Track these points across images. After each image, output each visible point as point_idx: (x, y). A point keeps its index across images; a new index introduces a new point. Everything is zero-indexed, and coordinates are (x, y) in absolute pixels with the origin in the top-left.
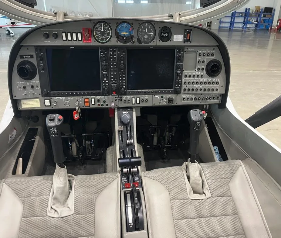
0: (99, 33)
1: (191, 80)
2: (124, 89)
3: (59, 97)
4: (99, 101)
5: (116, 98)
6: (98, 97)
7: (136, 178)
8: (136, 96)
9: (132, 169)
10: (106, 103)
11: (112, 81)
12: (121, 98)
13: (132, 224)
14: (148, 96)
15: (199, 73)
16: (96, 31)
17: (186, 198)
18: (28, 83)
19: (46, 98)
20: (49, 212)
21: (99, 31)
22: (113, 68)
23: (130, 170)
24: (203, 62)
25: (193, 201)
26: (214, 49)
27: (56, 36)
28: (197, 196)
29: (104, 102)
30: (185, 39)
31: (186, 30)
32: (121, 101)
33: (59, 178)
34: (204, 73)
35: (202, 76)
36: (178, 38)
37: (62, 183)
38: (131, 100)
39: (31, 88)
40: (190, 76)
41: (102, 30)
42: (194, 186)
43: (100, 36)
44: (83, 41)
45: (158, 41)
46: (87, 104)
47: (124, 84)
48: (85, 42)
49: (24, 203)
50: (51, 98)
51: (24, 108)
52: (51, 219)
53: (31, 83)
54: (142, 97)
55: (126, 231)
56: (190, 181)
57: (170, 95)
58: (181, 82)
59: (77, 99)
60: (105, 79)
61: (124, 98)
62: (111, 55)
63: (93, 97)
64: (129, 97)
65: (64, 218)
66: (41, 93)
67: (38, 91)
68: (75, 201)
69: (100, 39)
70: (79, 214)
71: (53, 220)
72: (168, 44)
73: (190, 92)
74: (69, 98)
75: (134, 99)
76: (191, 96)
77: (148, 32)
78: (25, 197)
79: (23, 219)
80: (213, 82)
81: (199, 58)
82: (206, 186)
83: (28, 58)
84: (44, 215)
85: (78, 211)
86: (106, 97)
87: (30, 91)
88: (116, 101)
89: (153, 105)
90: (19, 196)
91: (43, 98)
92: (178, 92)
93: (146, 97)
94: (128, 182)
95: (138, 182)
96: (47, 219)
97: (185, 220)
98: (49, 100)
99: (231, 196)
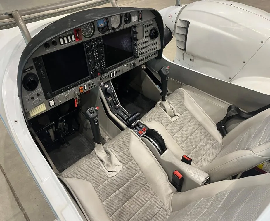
0: (85, 30)
1: (143, 46)
2: (105, 68)
3: (60, 95)
4: (89, 85)
5: (100, 77)
6: (88, 82)
7: (141, 126)
8: (112, 71)
9: (136, 122)
10: (94, 84)
11: (96, 65)
12: (103, 76)
13: (161, 150)
14: (120, 67)
15: (146, 40)
16: (83, 28)
17: (171, 122)
18: (33, 93)
19: (49, 100)
20: (109, 175)
21: (85, 28)
22: (96, 55)
23: (136, 123)
24: (148, 31)
25: (175, 122)
26: (152, 20)
27: (54, 43)
28: (174, 119)
29: (93, 84)
30: (139, 18)
31: (138, 12)
32: (104, 78)
33: (101, 152)
34: (149, 39)
35: (148, 41)
36: (135, 19)
37: (105, 153)
38: (110, 75)
39: (37, 96)
40: (141, 44)
41: (87, 27)
42: (170, 113)
43: (86, 32)
44: (75, 41)
45: (124, 24)
46: (81, 91)
47: (105, 64)
48: (77, 41)
49: (89, 181)
50: (54, 98)
51: (33, 116)
52: (114, 177)
53: (36, 92)
54: (116, 69)
55: (160, 155)
56: (168, 112)
57: (132, 62)
58: (137, 49)
59: (74, 90)
60: (92, 66)
61: (105, 75)
62: (93, 45)
63: (85, 83)
64: (108, 74)
65: (120, 172)
66: (44, 98)
67: (42, 95)
68: (118, 159)
69: (86, 35)
70: (126, 165)
71: (115, 177)
72: (130, 25)
73: (143, 55)
74: (68, 92)
75: (112, 74)
76: (143, 57)
77: (116, 19)
78: (87, 177)
79: (96, 190)
80: (154, 43)
81: (145, 29)
82: (176, 111)
83: (29, 70)
84: (107, 178)
85: (124, 163)
86: (94, 80)
87: (37, 99)
88: (100, 80)
89: (123, 73)
90: (84, 179)
91: (47, 101)
92: (136, 57)
93: (119, 68)
94: (139, 131)
95: (143, 127)
96: (111, 179)
97: (177, 134)
98: (53, 101)
99: (187, 110)
